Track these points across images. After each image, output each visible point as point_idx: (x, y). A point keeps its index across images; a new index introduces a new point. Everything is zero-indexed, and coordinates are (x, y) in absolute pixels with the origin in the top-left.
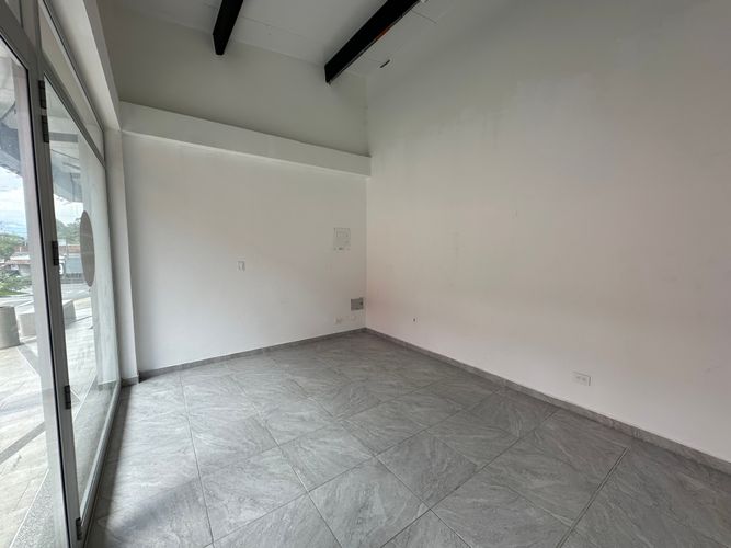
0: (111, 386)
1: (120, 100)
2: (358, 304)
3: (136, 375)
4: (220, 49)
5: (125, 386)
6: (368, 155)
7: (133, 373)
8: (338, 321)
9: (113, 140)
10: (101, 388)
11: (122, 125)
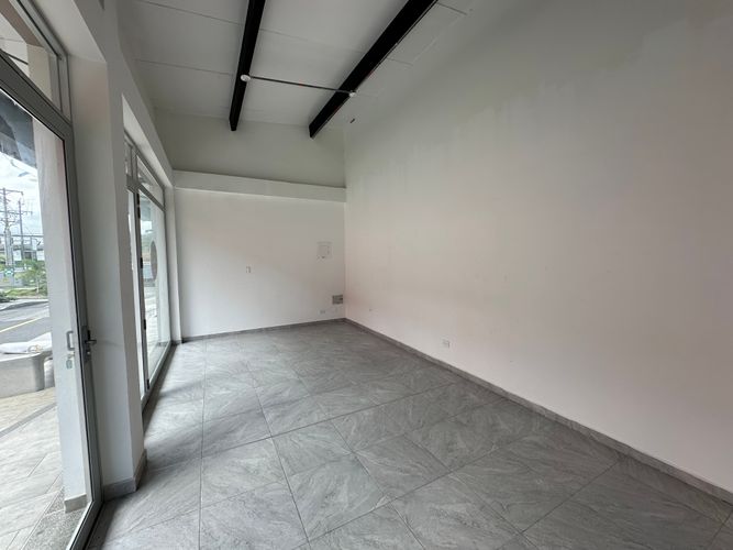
0: (165, 344)
1: (174, 169)
2: (338, 300)
3: (180, 339)
4: (234, 128)
5: (173, 345)
6: (344, 187)
7: (178, 337)
8: (322, 312)
9: (169, 194)
10: (159, 344)
11: (173, 184)
